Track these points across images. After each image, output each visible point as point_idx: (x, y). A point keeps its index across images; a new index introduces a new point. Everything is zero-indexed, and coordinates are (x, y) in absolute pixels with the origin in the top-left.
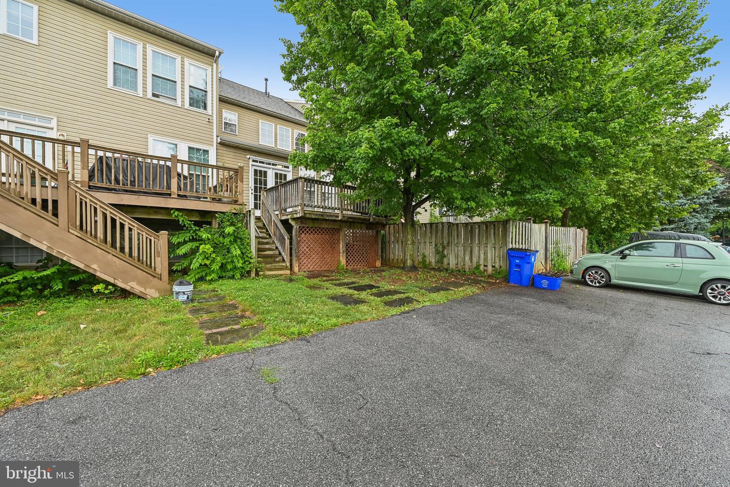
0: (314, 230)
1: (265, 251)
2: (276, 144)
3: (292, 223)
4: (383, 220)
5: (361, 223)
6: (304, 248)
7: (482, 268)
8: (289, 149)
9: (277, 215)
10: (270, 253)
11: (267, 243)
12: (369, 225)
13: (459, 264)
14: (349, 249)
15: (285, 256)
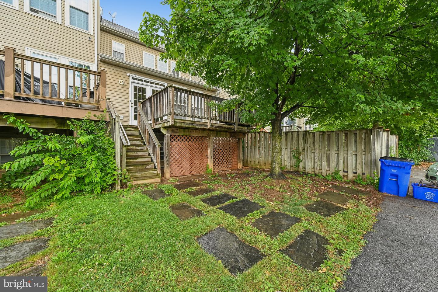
0: (184, 138)
1: (137, 158)
2: (156, 67)
3: (164, 131)
4: (245, 129)
5: (226, 132)
6: (174, 154)
7: (341, 173)
8: (166, 71)
9: (150, 124)
10: (142, 161)
11: (141, 151)
12: (233, 133)
13: (315, 168)
14: (216, 155)
15: (156, 164)
